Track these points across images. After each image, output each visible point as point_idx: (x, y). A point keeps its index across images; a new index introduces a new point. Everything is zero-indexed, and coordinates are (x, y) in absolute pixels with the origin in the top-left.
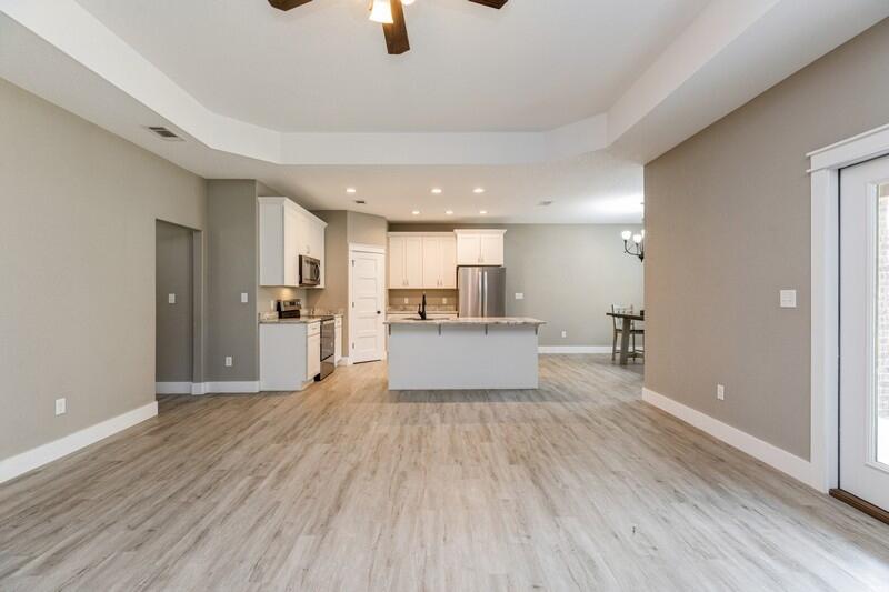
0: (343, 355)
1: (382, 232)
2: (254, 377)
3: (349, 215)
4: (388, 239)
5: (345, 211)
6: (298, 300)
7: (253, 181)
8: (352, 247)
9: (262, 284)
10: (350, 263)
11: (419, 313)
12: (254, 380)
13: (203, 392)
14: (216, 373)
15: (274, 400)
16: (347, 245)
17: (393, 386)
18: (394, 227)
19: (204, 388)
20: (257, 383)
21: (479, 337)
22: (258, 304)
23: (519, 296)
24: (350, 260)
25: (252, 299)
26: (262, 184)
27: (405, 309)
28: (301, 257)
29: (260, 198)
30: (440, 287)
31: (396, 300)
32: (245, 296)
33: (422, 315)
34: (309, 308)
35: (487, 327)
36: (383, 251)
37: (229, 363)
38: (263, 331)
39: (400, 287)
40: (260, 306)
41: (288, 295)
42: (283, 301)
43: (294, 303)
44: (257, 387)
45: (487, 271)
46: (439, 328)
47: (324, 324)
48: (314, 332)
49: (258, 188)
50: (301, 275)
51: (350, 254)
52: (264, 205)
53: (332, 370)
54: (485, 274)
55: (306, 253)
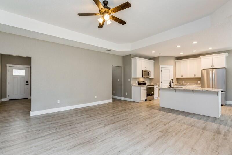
0: (158, 96)
1: (172, 61)
2: (131, 97)
4: (176, 62)
5: (159, 57)
6: (145, 81)
8: (161, 66)
9: (133, 77)
11: (169, 85)
12: (131, 98)
14: (125, 96)
15: (135, 104)
16: (159, 66)
18: (178, 58)
19: (123, 99)
20: (131, 99)
21: (191, 95)
22: (131, 82)
24: (160, 70)
25: (130, 80)
26: (132, 55)
27: (183, 84)
28: (142, 70)
29: (132, 58)
30: (195, 77)
31: (180, 81)
32: (129, 80)
33: (170, 86)
34: (150, 83)
35: (193, 91)
36: (172, 66)
37: (127, 94)
38: (133, 88)
39: (180, 77)
40: (132, 82)
41: (142, 80)
42: (139, 81)
43: (143, 82)
44: (131, 100)
45: (214, 71)
46: (175, 90)
47: (148, 87)
48: (144, 89)
49: (131, 56)
50: (142, 75)
51: (160, 68)
52: (133, 60)
53: (153, 100)
54: (213, 72)
55: (144, 69)
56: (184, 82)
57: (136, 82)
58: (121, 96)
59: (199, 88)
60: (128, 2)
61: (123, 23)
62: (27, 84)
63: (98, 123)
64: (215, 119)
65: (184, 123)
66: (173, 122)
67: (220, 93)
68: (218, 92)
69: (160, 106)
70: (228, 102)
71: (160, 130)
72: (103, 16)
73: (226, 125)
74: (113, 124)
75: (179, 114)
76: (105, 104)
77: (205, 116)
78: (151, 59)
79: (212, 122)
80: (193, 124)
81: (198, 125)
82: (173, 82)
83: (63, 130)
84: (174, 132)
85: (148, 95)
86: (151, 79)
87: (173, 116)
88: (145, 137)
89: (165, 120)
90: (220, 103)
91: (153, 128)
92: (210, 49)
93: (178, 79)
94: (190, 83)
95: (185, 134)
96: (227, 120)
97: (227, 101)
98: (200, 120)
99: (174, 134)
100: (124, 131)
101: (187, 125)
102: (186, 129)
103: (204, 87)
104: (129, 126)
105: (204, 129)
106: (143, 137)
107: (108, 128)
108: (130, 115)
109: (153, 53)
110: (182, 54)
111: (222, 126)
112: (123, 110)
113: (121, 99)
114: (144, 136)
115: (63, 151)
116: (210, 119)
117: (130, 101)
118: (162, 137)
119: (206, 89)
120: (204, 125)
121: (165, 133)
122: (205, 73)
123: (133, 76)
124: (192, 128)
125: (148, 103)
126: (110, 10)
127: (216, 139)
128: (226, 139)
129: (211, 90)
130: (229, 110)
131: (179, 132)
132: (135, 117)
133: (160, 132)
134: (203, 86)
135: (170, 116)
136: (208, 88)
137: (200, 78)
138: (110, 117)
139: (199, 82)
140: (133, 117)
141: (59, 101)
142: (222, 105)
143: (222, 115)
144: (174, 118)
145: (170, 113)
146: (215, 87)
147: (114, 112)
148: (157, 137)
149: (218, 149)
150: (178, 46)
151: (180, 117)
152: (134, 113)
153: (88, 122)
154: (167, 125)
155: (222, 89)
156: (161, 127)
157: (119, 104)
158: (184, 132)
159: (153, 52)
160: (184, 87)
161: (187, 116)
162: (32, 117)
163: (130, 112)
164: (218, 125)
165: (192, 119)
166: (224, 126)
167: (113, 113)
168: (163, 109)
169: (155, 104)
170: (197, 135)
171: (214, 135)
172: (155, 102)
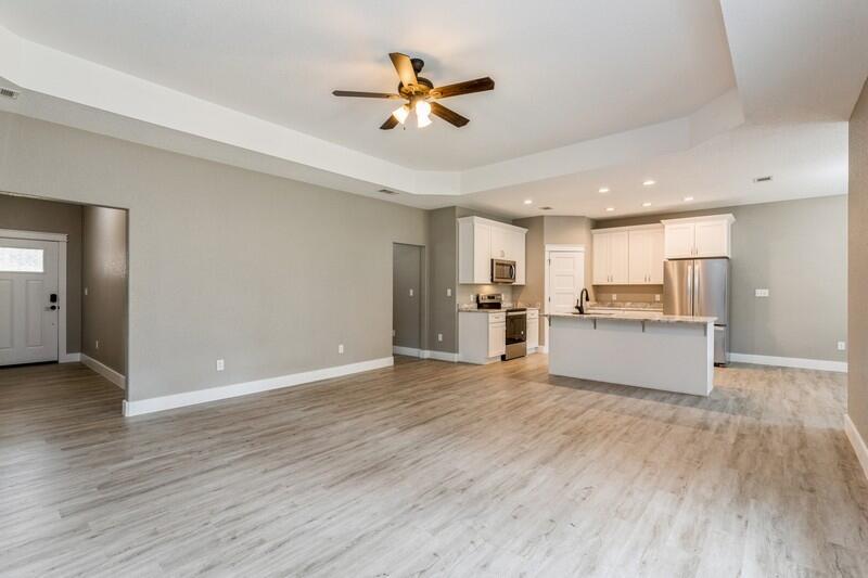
0: (540, 344)
1: (582, 233)
2: (454, 349)
3: (545, 219)
4: (592, 236)
5: (542, 217)
6: (499, 295)
7: (454, 208)
8: (548, 248)
9: (461, 282)
10: (547, 263)
11: (577, 307)
12: (454, 352)
13: (426, 357)
14: (433, 346)
15: (470, 369)
16: (544, 247)
17: (552, 371)
18: (599, 224)
19: (427, 354)
20: (456, 355)
21: (636, 335)
22: (456, 297)
23: (760, 293)
24: (547, 258)
25: (453, 293)
26: (461, 209)
27: (611, 306)
28: (492, 260)
29: (459, 220)
30: (647, 283)
31: (603, 296)
32: (449, 291)
33: (581, 309)
34: (514, 301)
35: (644, 323)
36: (582, 249)
37: (440, 339)
38: (462, 317)
39: (605, 283)
40: (459, 299)
41: (488, 290)
42: (481, 295)
43: (493, 298)
44: (455, 357)
45: (698, 265)
46: (595, 321)
47: (510, 314)
48: (497, 320)
49: (457, 212)
50: (492, 275)
51: (547, 254)
52: (462, 224)
53: (522, 355)
54: (696, 268)
55: (497, 257)
56: (614, 297)
57: (472, 298)
58: (421, 347)
59: (658, 316)
60: (488, 78)
61: (458, 121)
62: (53, 308)
63: (378, 423)
64: (697, 400)
65: (622, 412)
66: (591, 410)
67: (711, 329)
68: (705, 325)
69: (551, 372)
70: (735, 357)
71: (563, 429)
72: (408, 102)
73: (723, 409)
74: (424, 423)
75: (607, 392)
76: (373, 372)
77: (672, 393)
78: (518, 221)
79: (692, 406)
80: (645, 413)
81: (656, 414)
82: (587, 299)
83: (276, 445)
84: (600, 431)
85: (510, 341)
86: (516, 289)
87: (591, 396)
88: (527, 447)
89: (571, 407)
90: (711, 358)
91: (542, 426)
92: (689, 200)
93: (597, 288)
94: (633, 302)
95: (626, 434)
96: (726, 400)
97: (730, 351)
98: (661, 404)
99: (599, 436)
100: (465, 439)
101: (630, 415)
102: (628, 424)
103: (673, 314)
104: (476, 425)
105: (671, 421)
106: (522, 448)
107: (415, 433)
108: (467, 398)
109: (527, 206)
110: (611, 211)
111: (714, 414)
112: (439, 388)
113: (421, 357)
114: (522, 445)
115: (314, 491)
116: (686, 400)
117: (453, 363)
118: (569, 444)
119: (677, 318)
120: (671, 413)
121: (577, 437)
122: (674, 269)
123: (462, 278)
124: (644, 420)
125: (511, 365)
126: (432, 91)
127: (698, 439)
128: (720, 439)
129: (689, 319)
130: (734, 376)
131: (611, 431)
132: (485, 405)
133: (564, 434)
134: (668, 308)
135: (583, 395)
136: (682, 314)
137: (661, 286)
138: (407, 407)
139: (658, 297)
140: (478, 402)
141: (221, 365)
142: (716, 365)
143: (716, 389)
144: (595, 401)
145: (580, 388)
146: (700, 311)
147: (414, 395)
148: (558, 445)
149: (700, 458)
150: (604, 190)
151: (611, 398)
152: (478, 393)
153: (346, 424)
154: (579, 419)
155: (716, 318)
156: (564, 424)
157: (422, 371)
158: (625, 430)
159: (528, 202)
160: (617, 314)
161: (629, 395)
162: (131, 421)
163: (463, 390)
164: (704, 411)
165: (642, 401)
166: (717, 413)
167: (414, 398)
168: (558, 380)
169: (530, 367)
170: (656, 433)
171: (694, 433)
172: (530, 363)
